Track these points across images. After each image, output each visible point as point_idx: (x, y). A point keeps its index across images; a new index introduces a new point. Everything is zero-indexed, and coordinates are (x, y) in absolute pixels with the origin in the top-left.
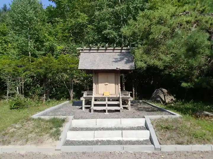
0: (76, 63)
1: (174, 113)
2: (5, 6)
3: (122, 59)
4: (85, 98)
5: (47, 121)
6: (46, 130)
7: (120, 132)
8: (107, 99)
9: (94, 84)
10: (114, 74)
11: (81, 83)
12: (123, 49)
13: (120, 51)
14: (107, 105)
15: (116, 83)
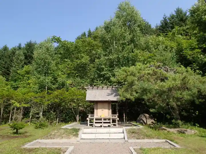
0: (82, 95)
1: (140, 126)
2: (20, 45)
3: (112, 94)
4: (89, 118)
5: (70, 129)
6: (70, 133)
7: (109, 134)
8: (103, 119)
9: (95, 110)
10: (108, 103)
11: (84, 110)
12: (114, 87)
13: (111, 89)
14: (103, 123)
15: (109, 109)
